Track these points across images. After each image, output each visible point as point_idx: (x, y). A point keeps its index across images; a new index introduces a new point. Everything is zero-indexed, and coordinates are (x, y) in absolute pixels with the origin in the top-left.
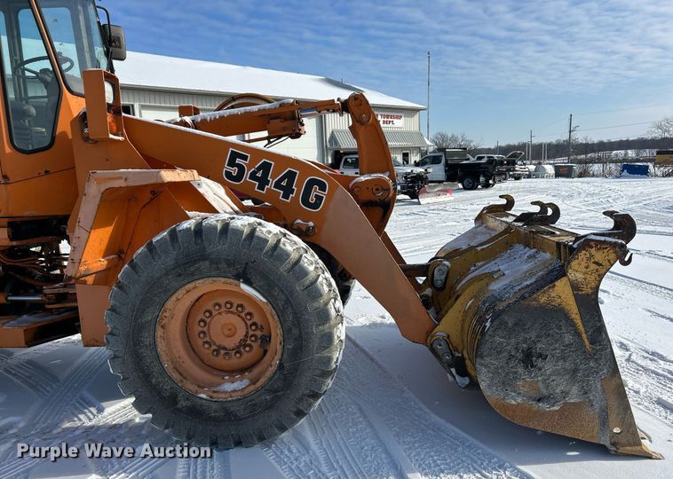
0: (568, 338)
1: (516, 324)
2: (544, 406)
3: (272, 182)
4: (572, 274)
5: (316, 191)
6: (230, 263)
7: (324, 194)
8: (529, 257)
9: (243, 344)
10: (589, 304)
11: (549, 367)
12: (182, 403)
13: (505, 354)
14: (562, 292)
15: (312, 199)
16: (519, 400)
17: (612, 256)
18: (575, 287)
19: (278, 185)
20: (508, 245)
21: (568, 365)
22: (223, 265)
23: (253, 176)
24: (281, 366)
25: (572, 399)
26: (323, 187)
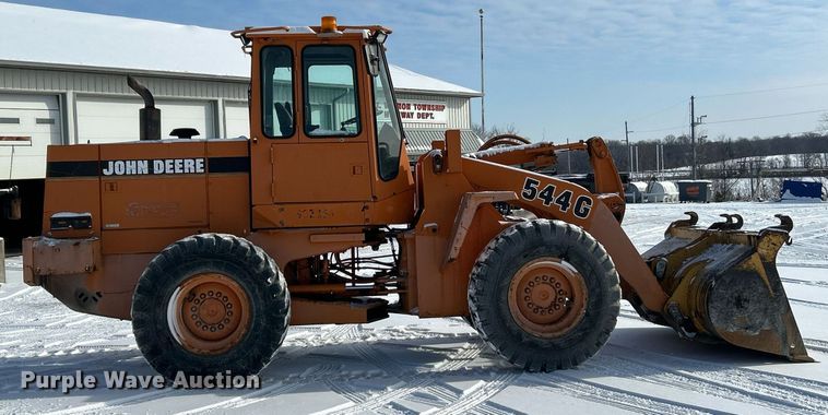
0: (761, 289)
1: (731, 281)
2: (750, 332)
3: (555, 199)
4: (760, 250)
5: (584, 205)
6: (558, 248)
7: (590, 207)
8: (729, 249)
9: (554, 304)
10: (771, 268)
11: (751, 307)
12: (525, 339)
13: (725, 301)
14: (755, 262)
15: (582, 211)
16: (735, 329)
17: (782, 240)
18: (762, 258)
19: (558, 201)
20: (709, 245)
21: (762, 306)
22: (553, 249)
23: (542, 195)
24: (587, 315)
25: (766, 327)
26: (589, 202)
